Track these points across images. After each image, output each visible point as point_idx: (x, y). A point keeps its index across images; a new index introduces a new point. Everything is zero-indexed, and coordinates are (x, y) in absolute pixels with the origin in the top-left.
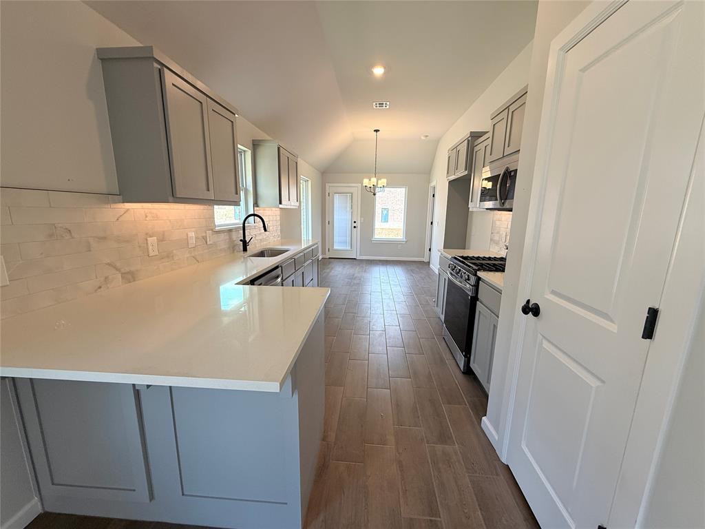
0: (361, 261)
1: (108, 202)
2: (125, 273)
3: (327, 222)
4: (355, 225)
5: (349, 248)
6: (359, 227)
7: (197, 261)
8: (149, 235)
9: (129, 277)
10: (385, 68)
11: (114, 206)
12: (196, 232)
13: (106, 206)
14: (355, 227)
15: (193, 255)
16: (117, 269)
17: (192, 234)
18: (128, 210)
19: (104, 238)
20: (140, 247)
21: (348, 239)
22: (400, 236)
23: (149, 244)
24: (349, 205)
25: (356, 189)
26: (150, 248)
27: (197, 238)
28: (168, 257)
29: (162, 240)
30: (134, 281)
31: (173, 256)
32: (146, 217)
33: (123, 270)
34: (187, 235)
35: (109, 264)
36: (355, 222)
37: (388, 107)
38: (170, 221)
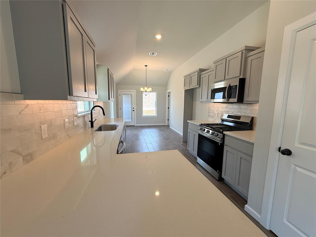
0: (138, 126)
1: (12, 99)
2: (26, 156)
3: (119, 108)
4: (133, 109)
5: (130, 121)
6: (135, 111)
7: (69, 137)
8: (42, 123)
9: (28, 158)
10: (162, 36)
11: (17, 102)
12: (69, 119)
13: (11, 103)
14: (133, 111)
15: (67, 133)
16: (19, 154)
17: (67, 120)
18: (28, 105)
19: (9, 130)
20: (36, 133)
21: (130, 116)
22: (154, 114)
23: (42, 131)
24: (130, 100)
25: (134, 93)
26: (43, 132)
27: (69, 122)
28: (54, 137)
29: (50, 126)
30: (32, 160)
31: (56, 137)
32: (40, 110)
33: (24, 154)
34: (64, 120)
35: (13, 151)
36: (133, 108)
37: (156, 55)
38: (55, 112)
